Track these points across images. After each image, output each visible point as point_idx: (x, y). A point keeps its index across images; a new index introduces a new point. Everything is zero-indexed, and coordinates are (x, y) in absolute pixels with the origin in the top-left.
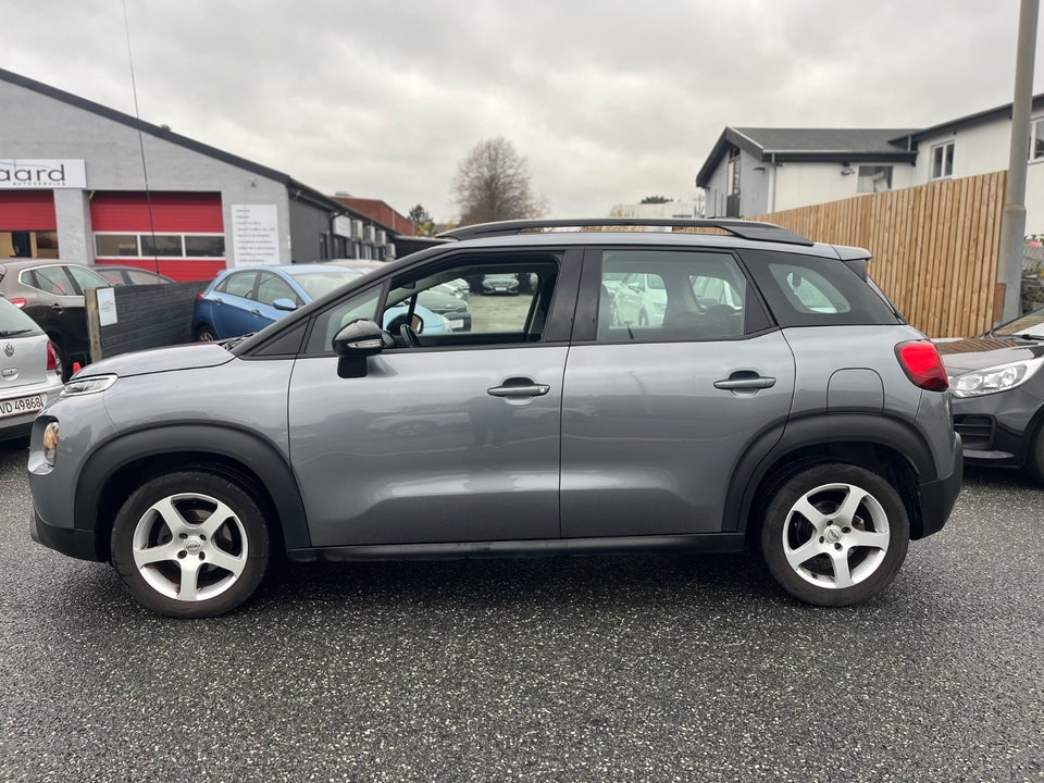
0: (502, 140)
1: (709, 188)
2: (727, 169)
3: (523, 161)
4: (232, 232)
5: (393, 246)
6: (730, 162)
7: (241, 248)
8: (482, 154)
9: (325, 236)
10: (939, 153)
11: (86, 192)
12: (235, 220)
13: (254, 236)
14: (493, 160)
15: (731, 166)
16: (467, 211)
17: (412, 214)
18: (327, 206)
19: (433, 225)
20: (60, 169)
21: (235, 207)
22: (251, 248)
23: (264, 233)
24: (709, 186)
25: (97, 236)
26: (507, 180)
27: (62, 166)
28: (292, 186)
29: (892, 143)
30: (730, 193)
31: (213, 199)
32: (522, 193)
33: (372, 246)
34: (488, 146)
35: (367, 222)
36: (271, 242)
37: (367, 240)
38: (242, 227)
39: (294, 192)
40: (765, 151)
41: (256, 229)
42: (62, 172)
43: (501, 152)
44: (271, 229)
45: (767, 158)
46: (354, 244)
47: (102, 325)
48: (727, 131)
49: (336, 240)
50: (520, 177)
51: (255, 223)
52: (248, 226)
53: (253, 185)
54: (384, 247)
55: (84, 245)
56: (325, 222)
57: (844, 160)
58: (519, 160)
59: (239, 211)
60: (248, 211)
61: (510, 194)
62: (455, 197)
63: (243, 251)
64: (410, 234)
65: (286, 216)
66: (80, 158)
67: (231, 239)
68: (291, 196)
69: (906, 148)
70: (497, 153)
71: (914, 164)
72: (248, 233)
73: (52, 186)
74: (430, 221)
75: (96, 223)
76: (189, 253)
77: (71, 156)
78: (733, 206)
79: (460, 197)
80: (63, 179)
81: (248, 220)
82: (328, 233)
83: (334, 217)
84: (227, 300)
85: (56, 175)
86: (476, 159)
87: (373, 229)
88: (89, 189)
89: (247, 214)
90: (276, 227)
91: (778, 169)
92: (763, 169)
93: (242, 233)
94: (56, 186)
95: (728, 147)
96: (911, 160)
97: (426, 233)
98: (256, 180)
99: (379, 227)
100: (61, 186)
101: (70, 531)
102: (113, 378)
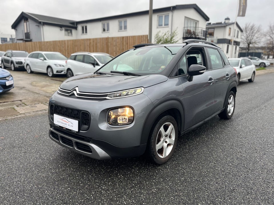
2: (24, 24)
6: (24, 22)
24: (16, 28)
30: (26, 32)
40: (39, 21)
45: (40, 23)
48: (23, 13)
57: (61, 26)
69: (75, 25)
78: (27, 36)
91: (44, 26)
92: (38, 26)
95: (23, 17)
96: (76, 28)
101: (138, 146)
102: (143, 88)
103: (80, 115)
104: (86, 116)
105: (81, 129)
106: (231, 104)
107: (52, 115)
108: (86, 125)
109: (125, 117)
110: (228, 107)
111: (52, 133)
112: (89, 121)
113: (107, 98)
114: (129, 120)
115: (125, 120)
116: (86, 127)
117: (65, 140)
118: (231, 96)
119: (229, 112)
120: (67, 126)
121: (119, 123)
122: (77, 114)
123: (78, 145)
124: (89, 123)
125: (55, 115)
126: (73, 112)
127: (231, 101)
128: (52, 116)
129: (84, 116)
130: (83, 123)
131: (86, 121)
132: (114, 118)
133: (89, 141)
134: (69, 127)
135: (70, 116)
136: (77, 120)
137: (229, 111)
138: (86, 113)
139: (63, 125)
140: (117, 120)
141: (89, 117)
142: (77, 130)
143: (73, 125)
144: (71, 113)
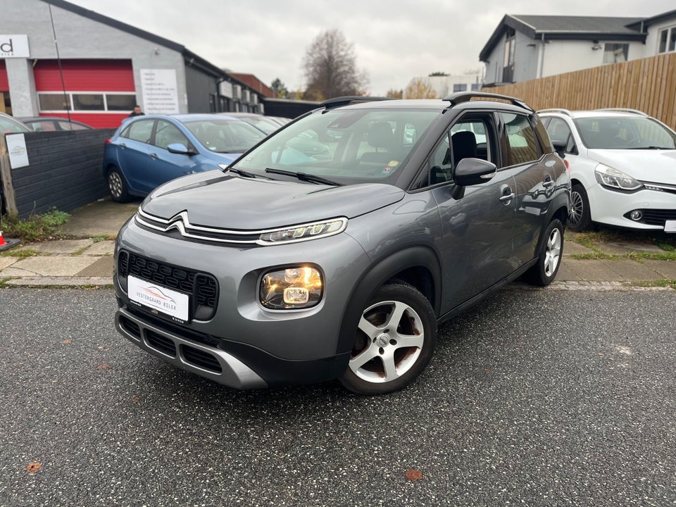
0: (336, 30)
1: (489, 62)
2: (505, 47)
3: (351, 46)
4: (141, 90)
5: (262, 106)
6: (506, 41)
7: (149, 104)
8: (322, 41)
9: (213, 96)
10: (664, 34)
11: (30, 61)
12: (143, 82)
13: (159, 94)
14: (330, 46)
15: (508, 44)
16: (312, 82)
17: (273, 85)
18: (214, 73)
19: (287, 92)
20: (9, 43)
21: (143, 72)
22: (157, 104)
23: (165, 92)
24: (488, 60)
25: (40, 95)
26: (340, 59)
27: (11, 40)
28: (187, 54)
29: (629, 26)
30: (506, 65)
31: (126, 64)
32: (350, 68)
33: (247, 105)
34: (327, 35)
35: (244, 88)
36: (171, 99)
37: (244, 101)
38: (149, 87)
39: (188, 59)
40: (538, 31)
41: (160, 89)
42: (11, 45)
43: (335, 39)
44: (172, 89)
45: (538, 37)
46: (235, 103)
47: (13, 168)
48: (506, 18)
49: (222, 102)
50: (349, 57)
51: (159, 84)
52: (154, 87)
53: (156, 53)
54: (256, 106)
55: (30, 102)
56: (213, 86)
57: (594, 39)
58: (348, 45)
59: (147, 74)
60: (153, 74)
61: (341, 69)
62: (303, 72)
63: (151, 107)
64: (272, 97)
65: (183, 79)
66: (24, 34)
67: (141, 96)
68: (187, 63)
69: (640, 30)
70: (333, 40)
71: (644, 43)
72: (154, 92)
73: (4, 56)
74: (286, 89)
75: (38, 86)
76: (110, 108)
77: (17, 31)
78: (508, 75)
79: (307, 72)
80: (12, 50)
81: (153, 82)
82: (216, 94)
83: (220, 82)
84: (130, 144)
85: (7, 48)
86: (317, 44)
87: (248, 93)
88: (32, 58)
89: (153, 77)
90: (175, 87)
91: (546, 45)
92: (534, 45)
93: (149, 92)
94: (7, 56)
95: (507, 29)
96: (642, 39)
97: (284, 97)
98: (158, 50)
99: (253, 91)
100: (11, 56)
101: (333, 358)
102: (345, 220)
103: (192, 283)
104: (207, 284)
105: (196, 316)
106: (552, 249)
107: (123, 276)
108: (206, 305)
109: (302, 289)
110: (545, 256)
111: (122, 320)
112: (214, 297)
113: (259, 242)
114: (312, 296)
115: (302, 296)
116: (208, 310)
117: (155, 339)
118: (555, 231)
119: (547, 270)
120: (162, 306)
121: (287, 304)
122: (187, 280)
123: (188, 352)
124: (215, 302)
125: (130, 277)
126: (176, 275)
127: (553, 242)
128: (122, 279)
129: (202, 285)
130: (199, 301)
131: (208, 297)
132: (277, 290)
133: (214, 345)
134: (165, 308)
135: (169, 282)
136: (185, 293)
137: (548, 266)
138: (208, 278)
139: (152, 303)
140: (283, 295)
141: (215, 288)
142: (186, 319)
143: (175, 304)
144: (172, 276)
